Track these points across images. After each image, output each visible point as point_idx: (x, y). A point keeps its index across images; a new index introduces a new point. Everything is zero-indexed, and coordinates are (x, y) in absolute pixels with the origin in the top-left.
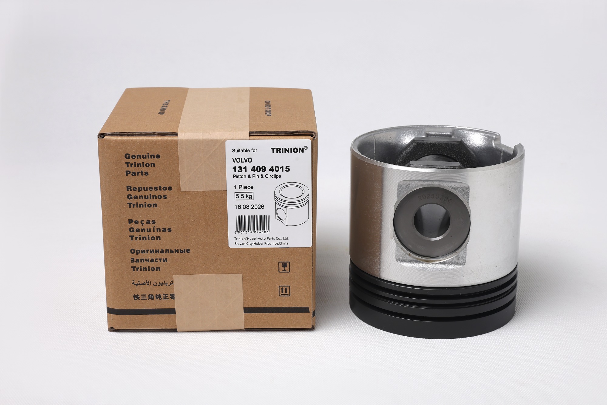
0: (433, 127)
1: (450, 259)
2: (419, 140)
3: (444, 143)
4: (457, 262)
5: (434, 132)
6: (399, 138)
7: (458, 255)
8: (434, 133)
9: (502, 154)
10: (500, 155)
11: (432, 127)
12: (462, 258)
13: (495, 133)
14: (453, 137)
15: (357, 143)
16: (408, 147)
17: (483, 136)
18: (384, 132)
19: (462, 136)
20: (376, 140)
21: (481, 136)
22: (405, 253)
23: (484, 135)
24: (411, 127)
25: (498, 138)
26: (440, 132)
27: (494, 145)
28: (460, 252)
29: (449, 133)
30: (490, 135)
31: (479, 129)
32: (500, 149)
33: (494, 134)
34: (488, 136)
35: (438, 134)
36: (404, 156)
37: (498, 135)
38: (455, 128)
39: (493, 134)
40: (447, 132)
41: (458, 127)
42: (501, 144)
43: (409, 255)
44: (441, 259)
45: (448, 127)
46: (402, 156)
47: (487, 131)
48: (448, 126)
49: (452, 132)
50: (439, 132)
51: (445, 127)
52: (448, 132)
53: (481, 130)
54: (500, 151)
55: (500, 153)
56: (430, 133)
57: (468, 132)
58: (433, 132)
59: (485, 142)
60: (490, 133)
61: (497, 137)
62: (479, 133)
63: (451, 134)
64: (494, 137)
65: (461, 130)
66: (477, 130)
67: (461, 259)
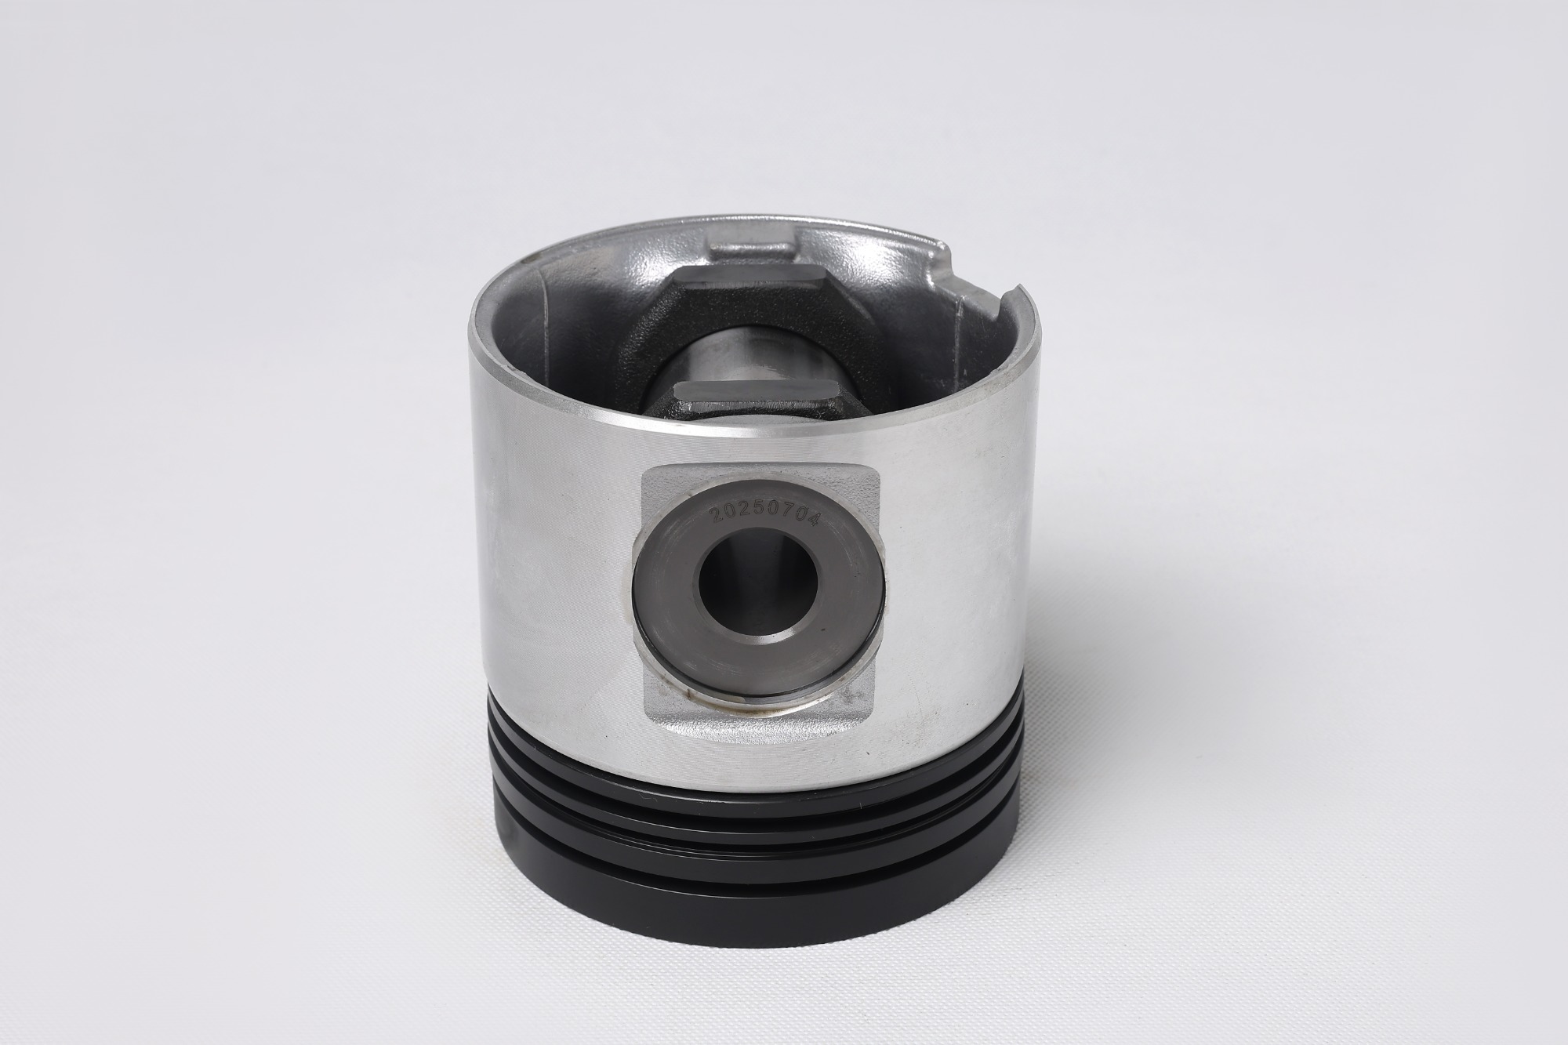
0: (732, 221)
1: (822, 700)
2: (692, 283)
3: (775, 289)
4: (845, 708)
5: (738, 244)
6: (622, 266)
7: (847, 690)
8: (737, 248)
9: (959, 315)
10: (955, 317)
11: (727, 220)
12: (861, 695)
13: (933, 240)
14: (798, 260)
15: (491, 309)
16: (656, 307)
17: (893, 253)
18: (574, 251)
19: (826, 254)
20: (550, 283)
21: (889, 251)
22: (676, 693)
23: (899, 249)
24: (660, 226)
25: (942, 260)
26: (756, 244)
27: (931, 284)
28: (855, 679)
29: (784, 247)
30: (916, 249)
31: (880, 227)
32: (953, 297)
33: (930, 243)
34: (911, 253)
35: (750, 250)
36: (645, 335)
37: (942, 247)
38: (803, 222)
39: (927, 244)
40: (777, 243)
41: (810, 220)
42: (952, 276)
43: (689, 696)
44: (793, 703)
45: (780, 221)
46: (639, 336)
47: (905, 232)
48: (778, 218)
49: (792, 239)
50: (753, 244)
51: (770, 221)
52: (783, 243)
53: (887, 231)
54: (954, 305)
55: (952, 309)
56: (723, 247)
57: (844, 237)
58: (734, 244)
59: (902, 273)
60: (916, 243)
61: (939, 256)
62: (880, 241)
63: (792, 249)
64: (931, 254)
65: (823, 229)
66: (874, 231)
67: (856, 700)
